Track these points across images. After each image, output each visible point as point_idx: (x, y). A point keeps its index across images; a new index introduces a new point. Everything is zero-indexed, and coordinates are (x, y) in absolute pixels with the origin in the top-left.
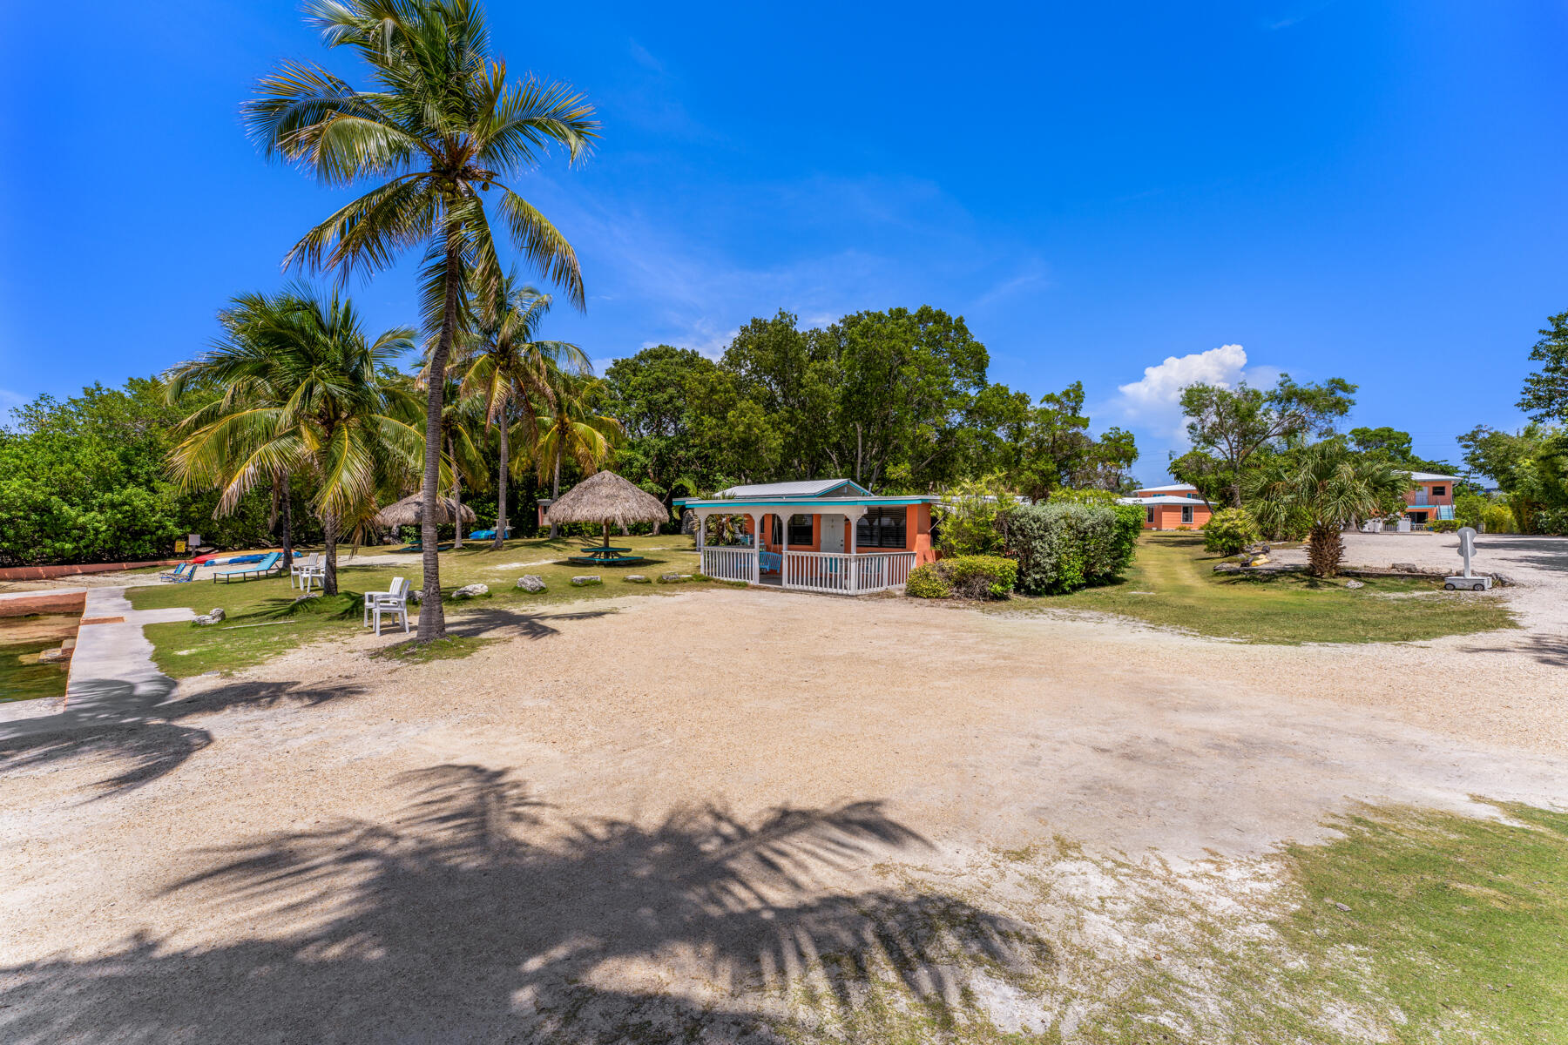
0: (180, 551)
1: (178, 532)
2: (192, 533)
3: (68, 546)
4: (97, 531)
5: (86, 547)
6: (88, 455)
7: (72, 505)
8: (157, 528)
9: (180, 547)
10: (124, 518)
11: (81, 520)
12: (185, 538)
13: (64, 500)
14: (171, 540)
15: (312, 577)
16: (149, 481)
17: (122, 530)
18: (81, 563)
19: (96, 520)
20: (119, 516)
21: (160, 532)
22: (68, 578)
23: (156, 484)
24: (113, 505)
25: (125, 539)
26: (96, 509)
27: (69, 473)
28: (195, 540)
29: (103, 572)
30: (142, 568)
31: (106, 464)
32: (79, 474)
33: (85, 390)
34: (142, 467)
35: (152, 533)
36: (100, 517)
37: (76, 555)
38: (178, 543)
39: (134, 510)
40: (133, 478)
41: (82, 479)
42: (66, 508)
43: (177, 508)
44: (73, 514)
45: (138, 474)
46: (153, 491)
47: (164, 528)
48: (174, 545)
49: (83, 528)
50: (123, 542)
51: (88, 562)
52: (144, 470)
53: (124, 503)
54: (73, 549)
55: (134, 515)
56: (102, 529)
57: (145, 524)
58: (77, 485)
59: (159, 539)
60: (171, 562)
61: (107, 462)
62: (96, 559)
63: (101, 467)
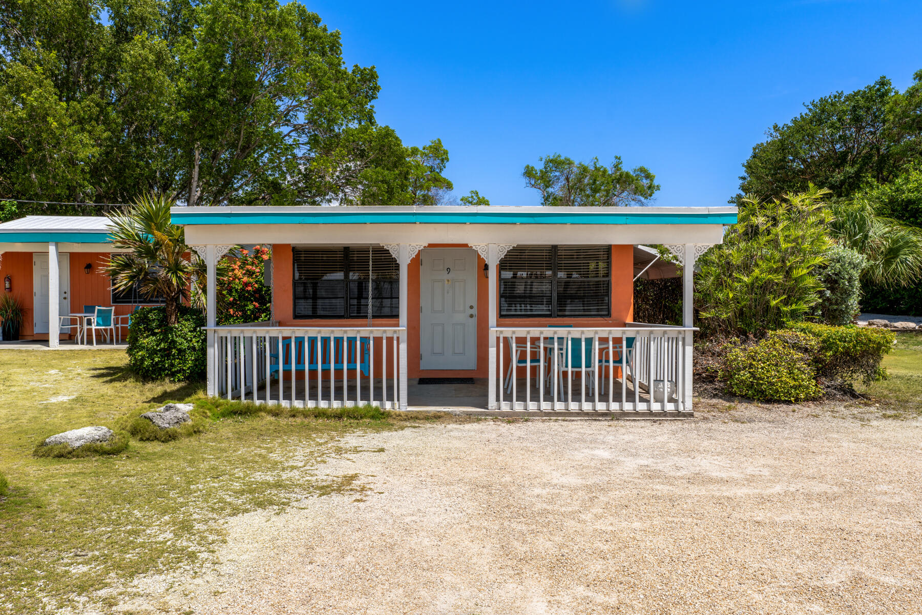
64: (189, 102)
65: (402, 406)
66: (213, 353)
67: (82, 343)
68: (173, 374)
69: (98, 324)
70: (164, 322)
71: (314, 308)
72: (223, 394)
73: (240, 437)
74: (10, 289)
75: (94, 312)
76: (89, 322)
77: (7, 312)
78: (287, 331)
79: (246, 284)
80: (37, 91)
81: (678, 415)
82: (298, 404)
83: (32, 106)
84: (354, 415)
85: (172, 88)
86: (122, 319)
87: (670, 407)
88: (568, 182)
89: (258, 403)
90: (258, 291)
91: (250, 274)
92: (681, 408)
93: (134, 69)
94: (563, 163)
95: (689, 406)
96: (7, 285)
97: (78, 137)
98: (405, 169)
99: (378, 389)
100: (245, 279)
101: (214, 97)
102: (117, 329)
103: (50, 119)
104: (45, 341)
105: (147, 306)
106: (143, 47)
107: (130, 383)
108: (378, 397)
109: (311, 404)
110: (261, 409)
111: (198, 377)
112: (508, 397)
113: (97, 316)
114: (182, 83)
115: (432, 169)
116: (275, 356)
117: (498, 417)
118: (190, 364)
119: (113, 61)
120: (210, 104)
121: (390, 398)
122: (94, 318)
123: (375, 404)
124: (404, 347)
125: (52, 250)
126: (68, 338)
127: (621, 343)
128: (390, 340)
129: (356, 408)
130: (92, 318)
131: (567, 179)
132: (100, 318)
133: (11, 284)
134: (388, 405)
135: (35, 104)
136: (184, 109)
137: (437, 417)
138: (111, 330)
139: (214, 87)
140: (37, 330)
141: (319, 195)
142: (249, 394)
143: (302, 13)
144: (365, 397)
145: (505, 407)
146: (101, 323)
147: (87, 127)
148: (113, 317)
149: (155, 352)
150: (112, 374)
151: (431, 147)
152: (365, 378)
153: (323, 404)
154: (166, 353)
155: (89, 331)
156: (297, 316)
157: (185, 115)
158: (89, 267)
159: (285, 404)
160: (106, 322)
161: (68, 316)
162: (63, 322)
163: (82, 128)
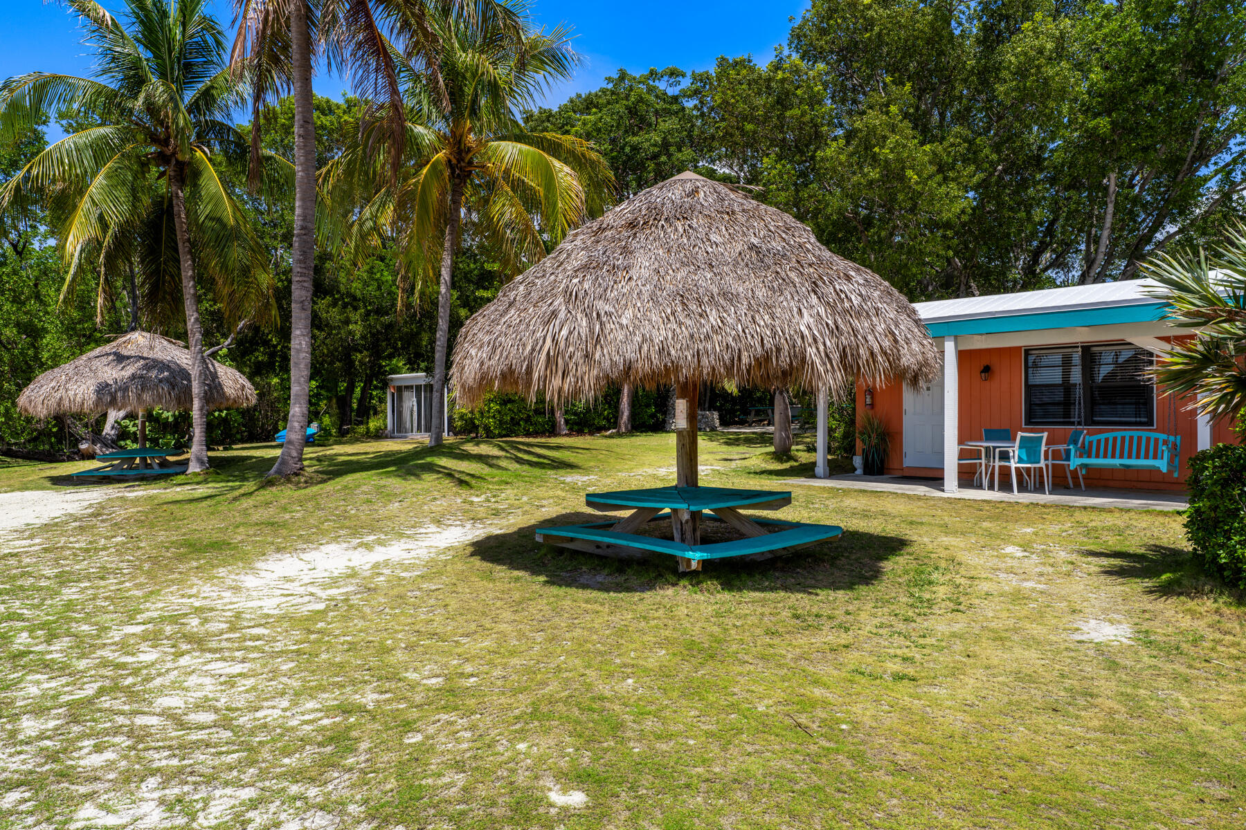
64: (1109, 102)
67: (991, 487)
69: (1020, 460)
74: (872, 406)
75: (1014, 440)
76: (1005, 456)
77: (870, 437)
80: (892, 140)
83: (886, 161)
86: (1053, 451)
93: (1021, 73)
96: (869, 401)
97: (943, 189)
102: (1047, 466)
103: (909, 173)
104: (934, 478)
106: (1036, 35)
113: (1020, 447)
114: (1097, 75)
119: (986, 75)
122: (1015, 450)
125: (950, 347)
126: (968, 478)
130: (1010, 450)
132: (1024, 450)
133: (872, 398)
135: (891, 156)
138: (1041, 469)
140: (909, 461)
146: (1025, 458)
147: (951, 174)
148: (1043, 448)
155: (1005, 470)
157: (1102, 123)
158: (989, 369)
160: (1032, 455)
161: (973, 445)
162: (962, 455)
163: (945, 179)
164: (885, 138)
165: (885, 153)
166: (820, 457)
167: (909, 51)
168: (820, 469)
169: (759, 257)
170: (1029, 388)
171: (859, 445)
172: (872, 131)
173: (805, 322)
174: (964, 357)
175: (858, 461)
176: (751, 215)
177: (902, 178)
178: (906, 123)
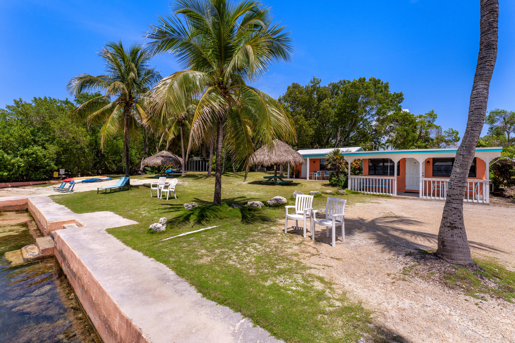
0: (56, 177)
1: (56, 168)
2: (62, 168)
3: (5, 174)
4: (19, 167)
5: (13, 174)
6: (16, 130)
7: (8, 154)
8: (46, 166)
9: (56, 175)
10: (32, 160)
11: (13, 161)
12: (58, 171)
13: (5, 152)
14: (52, 171)
15: (170, 191)
16: (43, 144)
17: (30, 166)
18: (10, 182)
19: (19, 161)
20: (31, 159)
21: (48, 167)
22: (5, 189)
23: (47, 145)
24: (27, 155)
25: (31, 171)
26: (19, 156)
27: (7, 139)
28: (62, 171)
29: (21, 186)
30: (39, 184)
31: (24, 135)
32: (11, 139)
33: (15, 101)
34: (40, 138)
35: (45, 168)
36: (21, 160)
37: (8, 178)
38: (55, 173)
39: (36, 157)
40: (36, 142)
41: (13, 142)
42: (6, 155)
43: (55, 156)
44: (9, 158)
45: (39, 141)
46: (45, 148)
47: (49, 166)
48: (53, 174)
49: (13, 165)
50: (30, 172)
51: (13, 181)
52: (41, 139)
53: (33, 154)
54: (7, 175)
55: (36, 160)
56: (22, 166)
57: (41, 164)
58: (11, 144)
59: (47, 170)
60: (52, 181)
61: (25, 134)
62: (16, 180)
63: (23, 136)
64: (338, 115)
65: (395, 194)
66: (349, 181)
67: (314, 179)
68: (339, 186)
69: (317, 175)
70: (337, 175)
71: (375, 173)
72: (352, 189)
73: (356, 196)
74: (297, 167)
76: (315, 175)
77: (296, 172)
78: (366, 177)
79: (356, 166)
81: (483, 204)
82: (369, 193)
84: (382, 196)
85: (333, 112)
86: (322, 174)
87: (480, 201)
88: (505, 120)
89: (359, 192)
90: (359, 168)
91: (357, 163)
92: (485, 202)
93: (323, 109)
94: (500, 113)
95: (488, 201)
97: (309, 129)
98: (415, 125)
99: (389, 190)
100: (356, 165)
101: (346, 112)
104: (306, 178)
105: (333, 171)
106: (326, 103)
107: (330, 187)
108: (389, 192)
109: (372, 193)
110: (360, 193)
111: (345, 186)
112: (425, 194)
113: (317, 173)
114: (336, 110)
115: (429, 122)
116: (363, 183)
117: (421, 200)
118: (343, 184)
119: (318, 108)
120: (344, 114)
121: (392, 193)
123: (388, 194)
124: (396, 182)
125: (308, 159)
126: (310, 178)
127: (472, 184)
128: (392, 180)
129: (383, 195)
131: (504, 119)
134: (391, 195)
136: (336, 117)
137: (405, 198)
138: (320, 177)
139: (345, 109)
140: (302, 176)
141: (380, 136)
142: (357, 190)
143: (374, 80)
144: (385, 192)
145: (424, 197)
147: (312, 126)
149: (336, 181)
150: (325, 185)
151: (428, 114)
152: (385, 188)
153: (375, 193)
154: (338, 181)
155: (315, 177)
156: (369, 174)
157: (337, 119)
158: (314, 162)
159: (366, 192)
160: (319, 175)
161: (311, 173)
162: (310, 174)
163: (310, 127)
164: (300, 120)
165: (300, 123)
166: (288, 176)
167: (305, 103)
168: (288, 177)
169: (286, 151)
170: (320, 165)
171: (294, 173)
172: (298, 118)
173: (291, 158)
174: (310, 160)
175: (294, 176)
176: (285, 146)
177: (303, 127)
178: (304, 117)
